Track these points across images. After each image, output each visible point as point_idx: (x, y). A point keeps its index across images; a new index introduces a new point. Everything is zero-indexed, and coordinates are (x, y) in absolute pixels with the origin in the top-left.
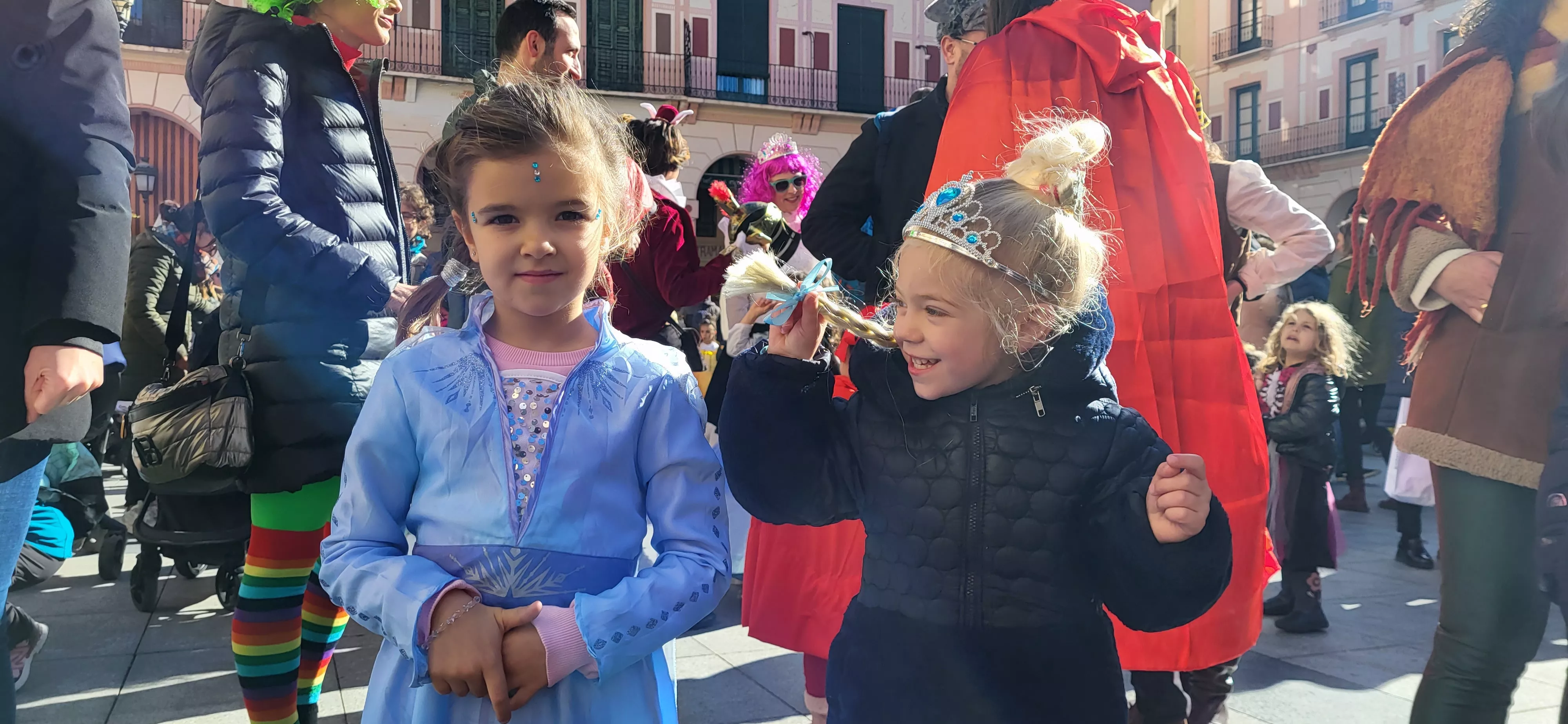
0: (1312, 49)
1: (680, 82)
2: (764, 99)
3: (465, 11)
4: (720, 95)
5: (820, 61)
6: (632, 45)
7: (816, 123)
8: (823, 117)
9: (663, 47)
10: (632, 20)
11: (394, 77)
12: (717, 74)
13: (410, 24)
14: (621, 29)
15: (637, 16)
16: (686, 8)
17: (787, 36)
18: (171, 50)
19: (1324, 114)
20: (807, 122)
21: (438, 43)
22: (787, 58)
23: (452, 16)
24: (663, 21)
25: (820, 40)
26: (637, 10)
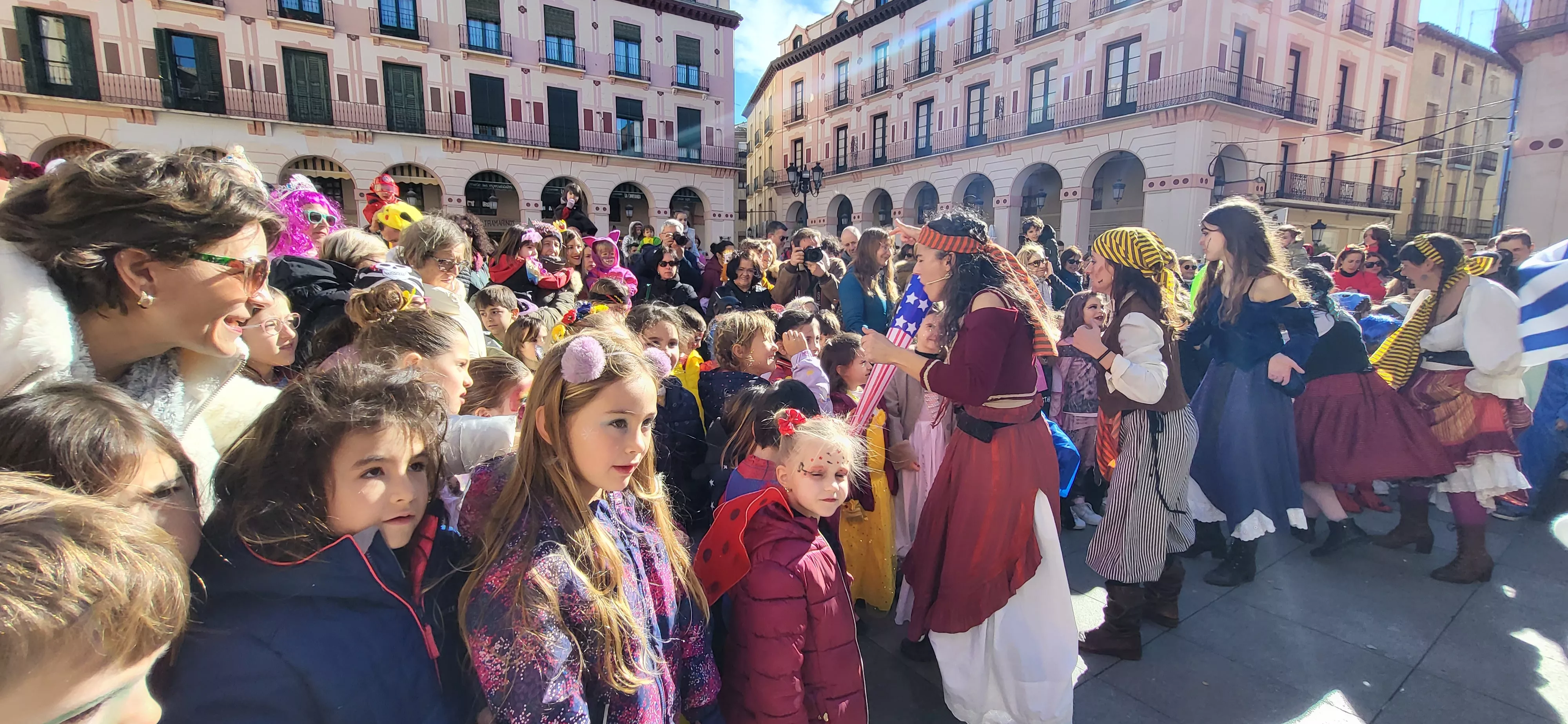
0: (823, 121)
1: (449, 129)
2: (505, 139)
3: (302, 82)
4: (475, 137)
5: (539, 119)
6: (417, 107)
7: (536, 153)
8: (540, 150)
9: (437, 107)
10: (416, 91)
11: (255, 122)
12: (473, 124)
13: (264, 89)
14: (409, 96)
15: (419, 88)
16: (450, 84)
17: (516, 104)
18: (90, 102)
19: (827, 157)
20: (531, 153)
21: (285, 101)
22: (517, 117)
23: (294, 86)
24: (435, 92)
25: (538, 106)
26: (419, 85)
